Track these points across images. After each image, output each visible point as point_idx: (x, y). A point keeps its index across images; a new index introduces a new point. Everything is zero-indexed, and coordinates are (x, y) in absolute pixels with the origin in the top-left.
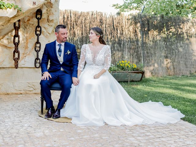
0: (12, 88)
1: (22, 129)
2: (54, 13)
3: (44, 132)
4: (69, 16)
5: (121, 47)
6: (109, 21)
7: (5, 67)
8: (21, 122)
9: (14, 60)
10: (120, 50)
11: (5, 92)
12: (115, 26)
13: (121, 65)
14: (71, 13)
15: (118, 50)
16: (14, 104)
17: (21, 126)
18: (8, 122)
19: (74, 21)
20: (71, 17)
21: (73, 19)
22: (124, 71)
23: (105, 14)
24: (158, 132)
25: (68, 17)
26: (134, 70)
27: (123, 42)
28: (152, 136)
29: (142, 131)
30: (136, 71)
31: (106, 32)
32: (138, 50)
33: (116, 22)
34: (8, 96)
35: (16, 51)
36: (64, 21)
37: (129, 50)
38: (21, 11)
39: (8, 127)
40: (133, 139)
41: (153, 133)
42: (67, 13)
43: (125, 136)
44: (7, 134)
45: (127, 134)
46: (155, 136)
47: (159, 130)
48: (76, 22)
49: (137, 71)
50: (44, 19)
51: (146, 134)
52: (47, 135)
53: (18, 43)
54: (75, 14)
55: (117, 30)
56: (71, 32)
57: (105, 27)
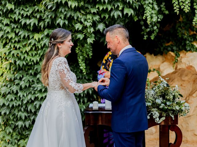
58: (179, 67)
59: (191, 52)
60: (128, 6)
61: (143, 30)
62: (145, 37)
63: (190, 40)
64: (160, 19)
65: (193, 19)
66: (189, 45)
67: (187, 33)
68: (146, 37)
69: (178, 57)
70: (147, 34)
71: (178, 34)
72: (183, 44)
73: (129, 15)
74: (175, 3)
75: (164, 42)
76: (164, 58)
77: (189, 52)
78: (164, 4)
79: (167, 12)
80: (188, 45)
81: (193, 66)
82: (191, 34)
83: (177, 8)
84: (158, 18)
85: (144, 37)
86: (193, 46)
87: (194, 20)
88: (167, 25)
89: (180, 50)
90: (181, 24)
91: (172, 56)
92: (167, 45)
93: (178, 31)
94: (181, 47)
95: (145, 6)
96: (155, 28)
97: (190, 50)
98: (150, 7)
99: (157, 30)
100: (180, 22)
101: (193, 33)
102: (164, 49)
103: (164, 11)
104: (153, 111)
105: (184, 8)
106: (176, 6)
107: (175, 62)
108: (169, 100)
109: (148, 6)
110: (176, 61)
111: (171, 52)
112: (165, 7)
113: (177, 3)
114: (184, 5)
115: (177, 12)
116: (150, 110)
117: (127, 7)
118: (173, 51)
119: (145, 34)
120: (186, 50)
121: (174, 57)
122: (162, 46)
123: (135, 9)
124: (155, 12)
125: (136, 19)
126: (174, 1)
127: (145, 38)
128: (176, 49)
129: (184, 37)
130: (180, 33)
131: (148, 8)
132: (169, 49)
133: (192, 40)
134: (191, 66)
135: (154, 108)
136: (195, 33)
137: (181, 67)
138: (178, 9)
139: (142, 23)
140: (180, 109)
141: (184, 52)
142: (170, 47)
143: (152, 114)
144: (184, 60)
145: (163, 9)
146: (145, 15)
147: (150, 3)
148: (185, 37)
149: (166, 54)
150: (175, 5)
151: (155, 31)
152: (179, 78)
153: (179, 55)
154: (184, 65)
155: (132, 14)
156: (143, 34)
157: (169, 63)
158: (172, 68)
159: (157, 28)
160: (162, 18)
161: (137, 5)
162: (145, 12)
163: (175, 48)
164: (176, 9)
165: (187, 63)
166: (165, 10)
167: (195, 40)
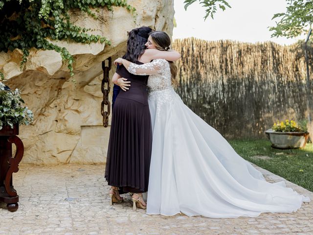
0: (101, 155)
1: (100, 212)
3: (129, 217)
4: (191, 49)
7: (91, 125)
8: (102, 202)
9: (102, 115)
11: (92, 161)
14: (193, 45)
16: (99, 179)
17: (100, 208)
18: (85, 202)
19: (198, 56)
20: (193, 50)
21: (196, 53)
24: (299, 224)
25: (188, 50)
26: (291, 131)
28: (287, 230)
29: (274, 222)
30: (294, 133)
32: (301, 99)
34: (94, 167)
35: (105, 102)
36: (182, 57)
38: (109, 45)
39: (83, 208)
40: (256, 232)
41: (291, 224)
42: (187, 45)
43: (245, 227)
44: (79, 217)
45: (250, 224)
46: (291, 229)
47: (300, 222)
48: (200, 57)
49: (297, 133)
51: (278, 225)
52: (132, 221)
53: (107, 91)
54: (199, 46)
56: (193, 73)
58: (28, 68)
59: (43, 50)
63: (42, 34)
65: (40, 10)
66: (41, 41)
67: (38, 26)
69: (26, 55)
71: (26, 26)
72: (33, 39)
75: (9, 36)
76: (10, 57)
77: (40, 50)
81: (44, 67)
82: (43, 28)
86: (45, 42)
87: (40, 12)
88: (14, 14)
89: (30, 47)
90: (30, 14)
91: (20, 54)
92: (13, 40)
93: (26, 23)
94: (30, 43)
97: (41, 48)
100: (29, 11)
101: (46, 26)
102: (9, 44)
107: (23, 62)
108: (7, 106)
110: (25, 60)
111: (18, 49)
118: (20, 47)
120: (36, 47)
121: (22, 55)
122: (6, 40)
128: (24, 46)
129: (34, 31)
130: (29, 25)
132: (16, 44)
133: (45, 35)
134: (42, 67)
136: (48, 25)
137: (30, 69)
140: (20, 116)
141: (34, 50)
142: (17, 42)
144: (33, 60)
148: (36, 30)
149: (12, 51)
152: (31, 83)
153: (28, 53)
154: (34, 66)
157: (16, 63)
158: (19, 69)
163: (22, 44)
165: (38, 63)
167: (49, 35)
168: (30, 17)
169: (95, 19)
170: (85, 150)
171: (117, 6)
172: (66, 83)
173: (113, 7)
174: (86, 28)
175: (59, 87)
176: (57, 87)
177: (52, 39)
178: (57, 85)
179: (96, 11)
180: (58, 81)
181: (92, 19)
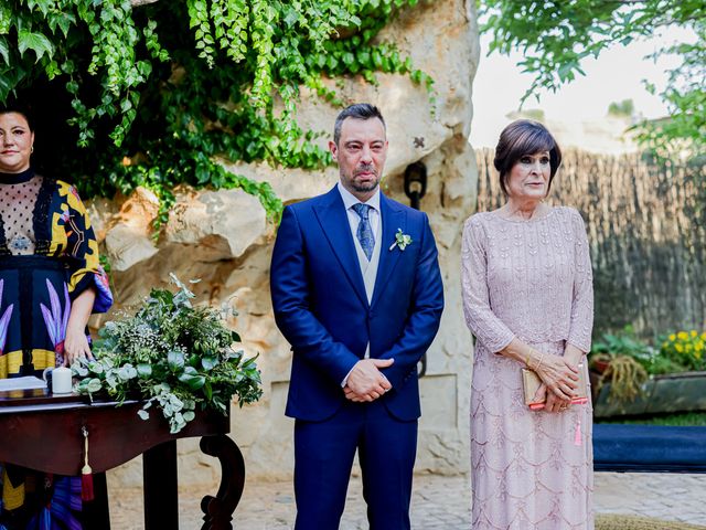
2: (463, 172)
5: (666, 281)
6: (620, 185)
10: (664, 290)
12: (641, 204)
13: (679, 348)
15: (657, 292)
22: (694, 373)
23: (606, 162)
27: (672, 260)
31: (611, 226)
33: (644, 189)
37: (697, 291)
50: (430, 194)
55: (650, 219)
57: (610, 209)
58: (172, 239)
59: (209, 189)
60: (30, 25)
61: (73, 113)
62: (84, 139)
63: (207, 149)
64: (144, 76)
66: (205, 167)
67: (197, 125)
68: (88, 138)
69: (168, 205)
70: (89, 127)
73: (40, 55)
74: (198, 27)
76: (115, 210)
77: (203, 189)
78: (153, 25)
79: (164, 56)
80: (201, 164)
81: (223, 235)
82: (206, 130)
83: (207, 45)
84: (139, 72)
85: (79, 138)
86: (217, 172)
89: (174, 182)
90: (175, 94)
93: (167, 118)
94: (175, 172)
95: (94, 29)
96: (126, 106)
97: (209, 185)
98: (115, 36)
99: (132, 115)
101: (212, 125)
103: (153, 49)
104: (157, 391)
105: (229, 47)
106: (202, 39)
107: (160, 222)
109: (110, 29)
110: (164, 219)
111: (141, 189)
112: (156, 36)
113: (205, 27)
114: (230, 36)
115: (206, 59)
116: (148, 392)
117: (24, 26)
118: (149, 184)
119: (85, 124)
120: (194, 183)
121: (152, 204)
122: (113, 167)
123: (55, 37)
124: (128, 54)
125: (53, 72)
126: (198, 23)
127: (83, 143)
128: (159, 179)
129: (188, 140)
131: (112, 37)
133: (212, 149)
134: (217, 236)
135: (159, 383)
136: (219, 125)
137: (180, 241)
138: (210, 50)
139: (72, 86)
141: (187, 190)
143: (156, 403)
144: (190, 216)
145: (150, 43)
146: (96, 59)
147: (115, 20)
148: (192, 138)
149: (128, 195)
150: (199, 34)
151: (124, 118)
153: (173, 198)
154: (192, 234)
155: (46, 54)
156: (77, 125)
158: (148, 242)
159: (133, 107)
160: (148, 73)
161: (63, 22)
162: (95, 49)
163: (154, 175)
164: (202, 50)
165: (203, 226)
166: (158, 46)
167: (220, 149)
168: (174, 103)
169: (333, 106)
170: (280, 444)
171: (386, 72)
172: (236, 272)
173: (379, 75)
174: (315, 131)
175: (216, 284)
176: (212, 283)
177: (230, 161)
178: (210, 278)
179: (338, 85)
180: (214, 268)
181: (328, 106)
